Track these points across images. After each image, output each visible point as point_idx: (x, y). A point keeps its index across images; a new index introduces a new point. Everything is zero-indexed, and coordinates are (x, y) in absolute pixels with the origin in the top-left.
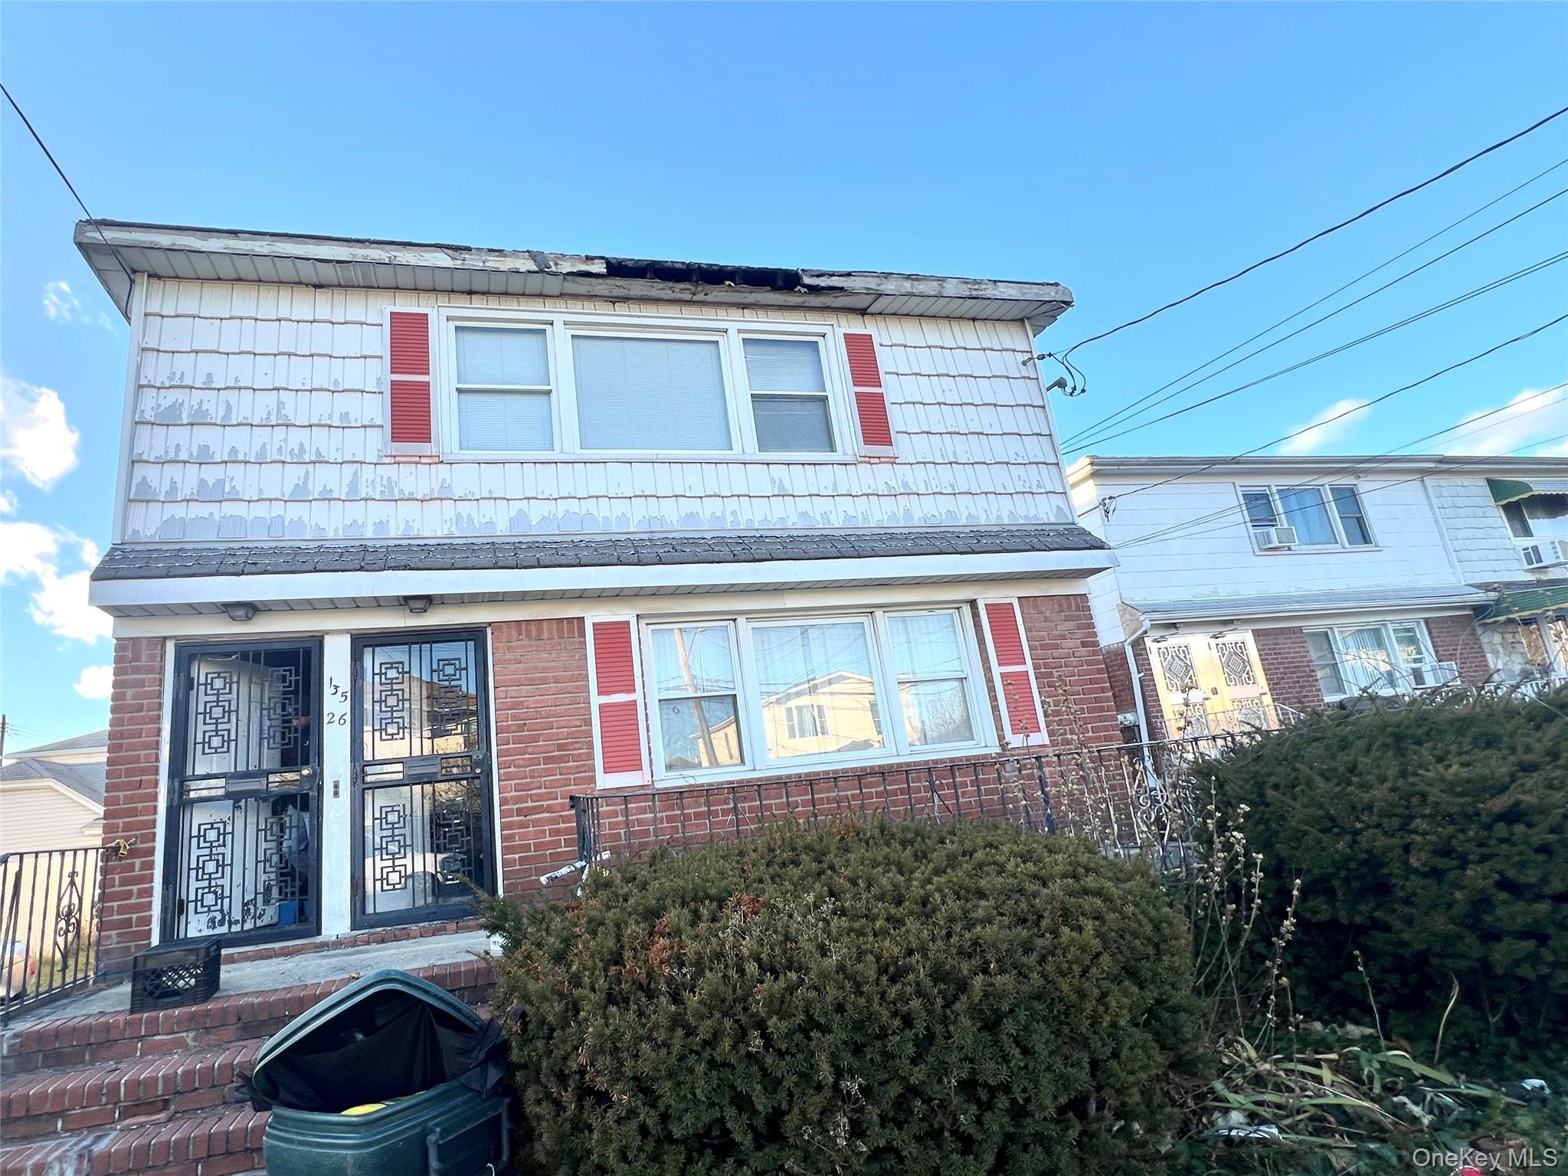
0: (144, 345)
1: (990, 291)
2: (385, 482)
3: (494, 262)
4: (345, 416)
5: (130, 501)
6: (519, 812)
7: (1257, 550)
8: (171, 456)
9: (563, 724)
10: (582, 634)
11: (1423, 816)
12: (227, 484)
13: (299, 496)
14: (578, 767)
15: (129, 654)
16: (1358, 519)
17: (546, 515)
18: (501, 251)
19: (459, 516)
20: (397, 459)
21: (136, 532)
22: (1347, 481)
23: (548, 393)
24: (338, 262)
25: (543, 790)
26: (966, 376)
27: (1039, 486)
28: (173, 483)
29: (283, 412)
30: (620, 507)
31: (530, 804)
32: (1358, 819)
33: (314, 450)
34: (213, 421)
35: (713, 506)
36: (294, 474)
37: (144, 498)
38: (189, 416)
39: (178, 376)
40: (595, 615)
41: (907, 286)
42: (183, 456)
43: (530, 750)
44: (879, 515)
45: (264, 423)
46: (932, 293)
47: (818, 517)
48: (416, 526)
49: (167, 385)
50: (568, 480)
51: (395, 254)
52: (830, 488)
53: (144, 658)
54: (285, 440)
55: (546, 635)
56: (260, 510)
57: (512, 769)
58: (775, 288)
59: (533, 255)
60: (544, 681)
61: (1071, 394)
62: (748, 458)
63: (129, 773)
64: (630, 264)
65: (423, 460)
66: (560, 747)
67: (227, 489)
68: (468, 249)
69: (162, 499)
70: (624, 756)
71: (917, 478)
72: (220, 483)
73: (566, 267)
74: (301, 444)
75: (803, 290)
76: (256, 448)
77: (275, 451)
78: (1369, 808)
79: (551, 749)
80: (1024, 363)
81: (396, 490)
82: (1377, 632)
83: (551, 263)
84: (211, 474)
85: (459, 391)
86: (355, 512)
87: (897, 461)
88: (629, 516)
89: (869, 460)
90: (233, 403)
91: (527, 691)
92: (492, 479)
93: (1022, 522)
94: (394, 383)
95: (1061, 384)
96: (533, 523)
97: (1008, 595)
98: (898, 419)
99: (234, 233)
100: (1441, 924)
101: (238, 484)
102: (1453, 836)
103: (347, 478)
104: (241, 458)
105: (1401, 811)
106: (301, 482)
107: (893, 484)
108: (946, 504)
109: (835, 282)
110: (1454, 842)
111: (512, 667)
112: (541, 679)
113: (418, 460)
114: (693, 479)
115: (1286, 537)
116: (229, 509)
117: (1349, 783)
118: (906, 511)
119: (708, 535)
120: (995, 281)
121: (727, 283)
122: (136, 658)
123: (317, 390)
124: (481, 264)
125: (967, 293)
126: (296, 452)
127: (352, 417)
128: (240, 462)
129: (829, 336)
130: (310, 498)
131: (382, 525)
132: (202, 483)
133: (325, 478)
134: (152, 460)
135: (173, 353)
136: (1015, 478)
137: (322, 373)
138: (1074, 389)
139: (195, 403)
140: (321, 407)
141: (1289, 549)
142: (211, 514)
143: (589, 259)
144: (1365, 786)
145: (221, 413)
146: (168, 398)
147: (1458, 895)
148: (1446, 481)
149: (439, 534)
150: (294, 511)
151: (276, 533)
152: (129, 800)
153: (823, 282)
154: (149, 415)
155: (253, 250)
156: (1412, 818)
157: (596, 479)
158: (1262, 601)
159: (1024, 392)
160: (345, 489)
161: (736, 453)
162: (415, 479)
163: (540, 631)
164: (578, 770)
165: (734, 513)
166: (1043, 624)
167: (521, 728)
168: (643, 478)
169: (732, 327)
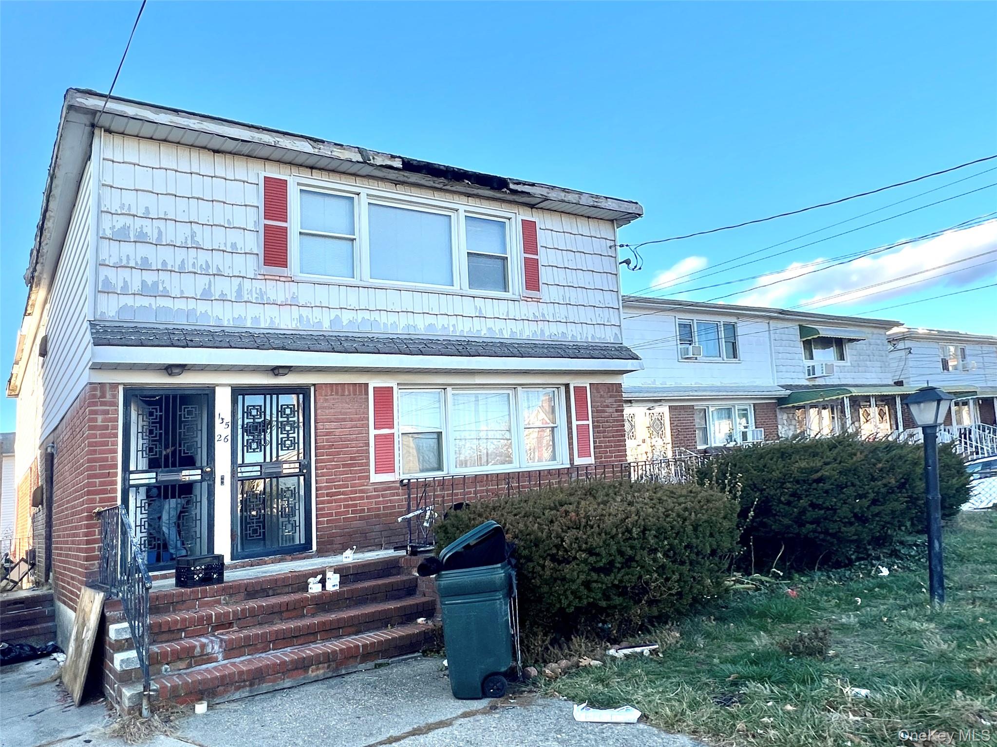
0: (104, 182)
1: (603, 204)
2: (258, 291)
3: (337, 153)
4: (234, 245)
5: (99, 292)
6: (328, 495)
7: (680, 358)
8: (124, 263)
9: (354, 445)
10: (367, 393)
11: (789, 482)
12: (160, 285)
13: (206, 297)
14: (360, 470)
15: (98, 393)
16: (733, 343)
17: (351, 319)
18: (342, 145)
19: (301, 316)
20: (266, 277)
21: (103, 313)
22: (733, 320)
23: (353, 240)
24: (243, 141)
25: (341, 483)
26: (580, 252)
27: (608, 321)
28: (125, 282)
29: (195, 238)
30: (393, 317)
31: (334, 490)
32: (764, 485)
33: (215, 267)
34: (151, 241)
35: (442, 321)
36: (202, 281)
37: (106, 291)
38: (135, 236)
39: (126, 207)
40: (375, 383)
41: (562, 196)
42: (132, 264)
43: (335, 460)
44: (527, 332)
45: (184, 245)
46: (574, 201)
47: (497, 332)
48: (277, 321)
49: (119, 213)
50: (364, 298)
51: (278, 139)
52: (505, 314)
53: (108, 396)
54: (196, 258)
55: (347, 393)
56: (180, 304)
57: (325, 470)
58: (493, 188)
59: (360, 151)
60: (344, 420)
61: (633, 270)
62: (464, 293)
63: (102, 467)
64: (415, 163)
65: (282, 279)
66: (352, 459)
67: (161, 288)
68: (323, 142)
69: (119, 292)
70: (386, 464)
71: (548, 311)
72: (155, 284)
73: (379, 161)
74: (207, 262)
75: (508, 191)
76: (178, 262)
77: (190, 264)
78: (770, 480)
79: (346, 459)
80: (610, 247)
81: (265, 297)
82: (729, 410)
83: (371, 158)
84: (150, 277)
85: (300, 233)
86: (239, 310)
87: (541, 301)
88: (397, 323)
89: (526, 299)
90: (163, 229)
91: (335, 426)
92: (322, 295)
93: (597, 341)
94: (266, 226)
95: (628, 262)
96: (344, 324)
97: (585, 382)
98: (545, 275)
99: (176, 111)
100: (786, 521)
101: (167, 285)
102: (798, 488)
103: (235, 288)
104: (169, 268)
105: (782, 480)
106: (207, 287)
107: (537, 314)
108: (562, 328)
109: (527, 189)
110: (798, 491)
111: (327, 411)
112: (342, 418)
113: (278, 279)
114: (432, 303)
115: (697, 351)
116: (162, 302)
117: (763, 471)
118: (542, 331)
119: (441, 338)
120: (607, 198)
121: (467, 181)
122: (103, 395)
123: (216, 225)
124: (330, 153)
125: (592, 203)
126: (204, 266)
127: (239, 247)
128: (168, 271)
129: (513, 220)
130: (213, 299)
131: (256, 319)
132: (143, 282)
133: (221, 286)
134: (111, 265)
135: (121, 189)
136: (597, 315)
137: (220, 214)
138: (636, 267)
139: (137, 226)
140: (219, 238)
141: (696, 359)
142: (150, 304)
143: (393, 157)
144: (770, 472)
145: (156, 236)
146: (120, 222)
147: (795, 510)
148: (780, 324)
149: (290, 328)
150: (202, 307)
151: (192, 320)
152: (102, 484)
153: (519, 188)
154: (109, 233)
155: (188, 126)
156: (785, 483)
157: (381, 299)
158: (677, 389)
159: (607, 265)
160: (234, 294)
161: (456, 288)
162: (276, 291)
163: (343, 391)
164: (361, 471)
165: (454, 326)
166: (599, 399)
167: (331, 447)
168: (407, 301)
169: (462, 208)
